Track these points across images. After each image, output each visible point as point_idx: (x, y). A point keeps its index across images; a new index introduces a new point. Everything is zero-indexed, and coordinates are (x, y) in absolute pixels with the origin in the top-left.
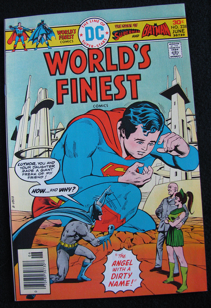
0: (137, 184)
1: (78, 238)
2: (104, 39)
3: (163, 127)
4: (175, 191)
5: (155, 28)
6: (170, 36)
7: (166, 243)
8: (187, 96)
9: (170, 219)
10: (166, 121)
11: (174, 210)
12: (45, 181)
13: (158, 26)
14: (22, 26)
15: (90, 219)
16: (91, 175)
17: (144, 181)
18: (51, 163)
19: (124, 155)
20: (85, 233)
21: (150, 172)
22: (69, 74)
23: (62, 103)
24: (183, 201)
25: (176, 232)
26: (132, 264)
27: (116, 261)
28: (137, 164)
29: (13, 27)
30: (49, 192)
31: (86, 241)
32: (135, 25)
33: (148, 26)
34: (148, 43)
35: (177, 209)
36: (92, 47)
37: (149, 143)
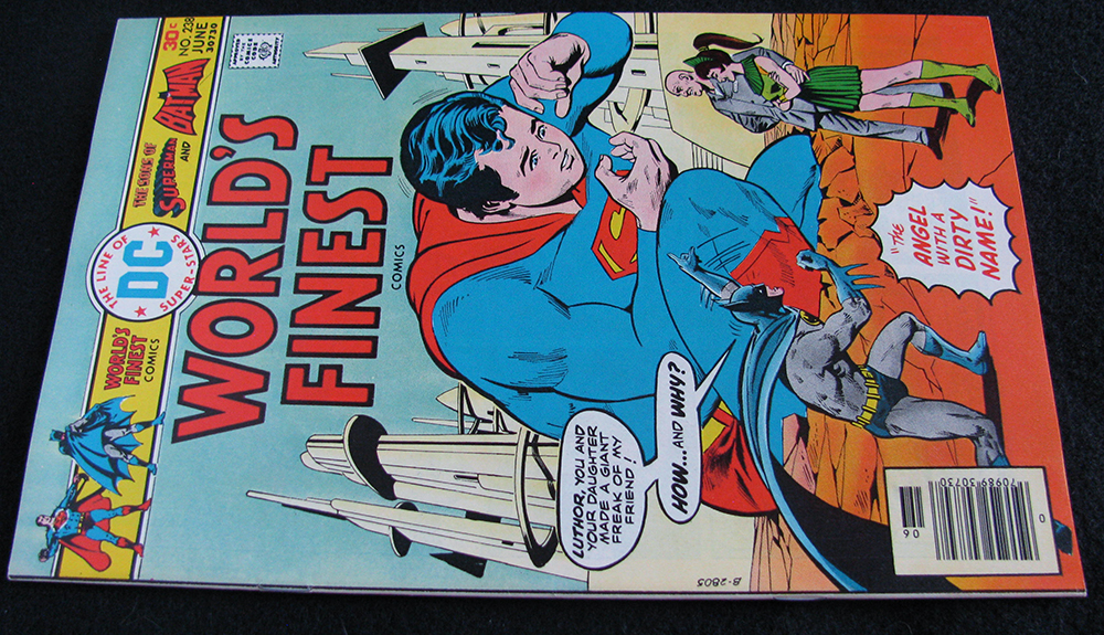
0: (665, 177)
1: (843, 365)
2: (174, 242)
3: (490, 96)
4: (692, 79)
6: (208, 60)
7: (852, 111)
8: (404, 30)
9: (778, 97)
10: (472, 87)
11: (750, 85)
13: (169, 90)
14: (55, 511)
15: (779, 322)
16: (629, 309)
17: (658, 159)
18: (581, 438)
19: (570, 208)
20: (828, 341)
21: (630, 140)
22: (272, 360)
23: (371, 387)
24: (722, 60)
25: (817, 84)
26: (923, 208)
27: (916, 254)
28: (600, 174)
29: (45, 547)
30: (685, 453)
31: (852, 341)
32: (150, 149)
33: (162, 114)
34: (218, 118)
35: (745, 76)
36: (190, 281)
37: (538, 136)
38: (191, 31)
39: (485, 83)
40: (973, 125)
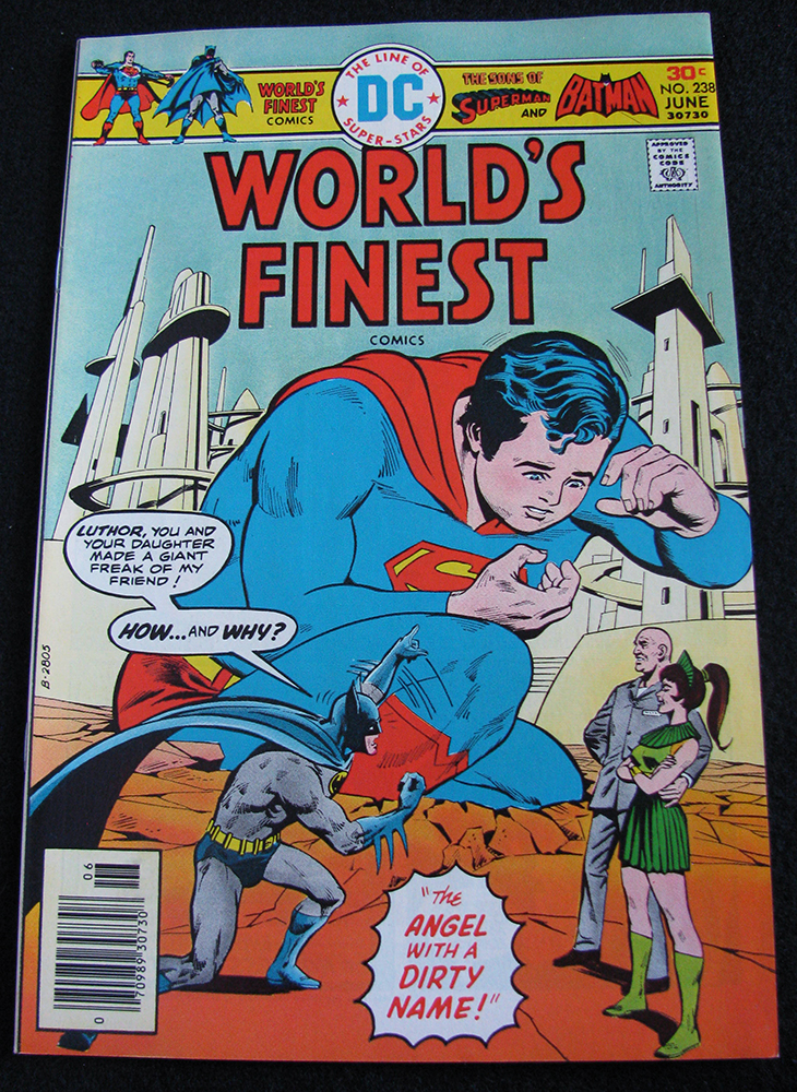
0: (519, 624)
1: (280, 816)
2: (423, 119)
3: (623, 424)
4: (661, 660)
5: (603, 90)
6: (657, 116)
7: (621, 857)
8: (711, 321)
9: (637, 765)
10: (634, 403)
11: (654, 731)
12: (173, 598)
13: (613, 84)
14: (138, 65)
15: (334, 747)
16: (348, 582)
17: (543, 617)
18: (201, 533)
19: (475, 517)
20: (309, 801)
21: (570, 585)
22: (292, 229)
23: (260, 325)
24: (690, 698)
25: (660, 818)
26: (484, 934)
27: (421, 917)
28: (521, 550)
29: (105, 64)
30: (184, 638)
31: (311, 829)
32: (535, 78)
33: (581, 82)
34: (579, 138)
35: (667, 726)
36: (377, 141)
37: (569, 480)
38: (696, 91)
39: (641, 418)
40: (605, 1013)
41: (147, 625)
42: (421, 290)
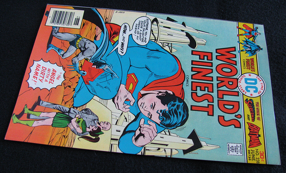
0: (116, 98)
1: (82, 49)
2: (246, 92)
3: (163, 127)
4: (102, 127)
5: (256, 135)
6: (249, 147)
7: (59, 112)
8: (190, 153)
9: (79, 119)
10: (169, 131)
11: (86, 124)
12: (132, 34)
13: (258, 137)
14: (257, 35)
15: (95, 59)
16: (131, 66)
17: (117, 103)
18: (145, 40)
19: (143, 92)
20: (84, 54)
21: (124, 110)
22: (216, 62)
23: (192, 54)
24: (92, 133)
25: (66, 122)
26: (49, 83)
27: (56, 72)
28: (134, 101)
29: (257, 29)
30: (123, 36)
31: (79, 54)
32: (259, 119)
33: (258, 130)
34: (242, 127)
35: (87, 126)
36: (239, 82)
37: (150, 113)
38: (257, 158)
40: (26, 105)
41: (126, 29)
42: (200, 87)
